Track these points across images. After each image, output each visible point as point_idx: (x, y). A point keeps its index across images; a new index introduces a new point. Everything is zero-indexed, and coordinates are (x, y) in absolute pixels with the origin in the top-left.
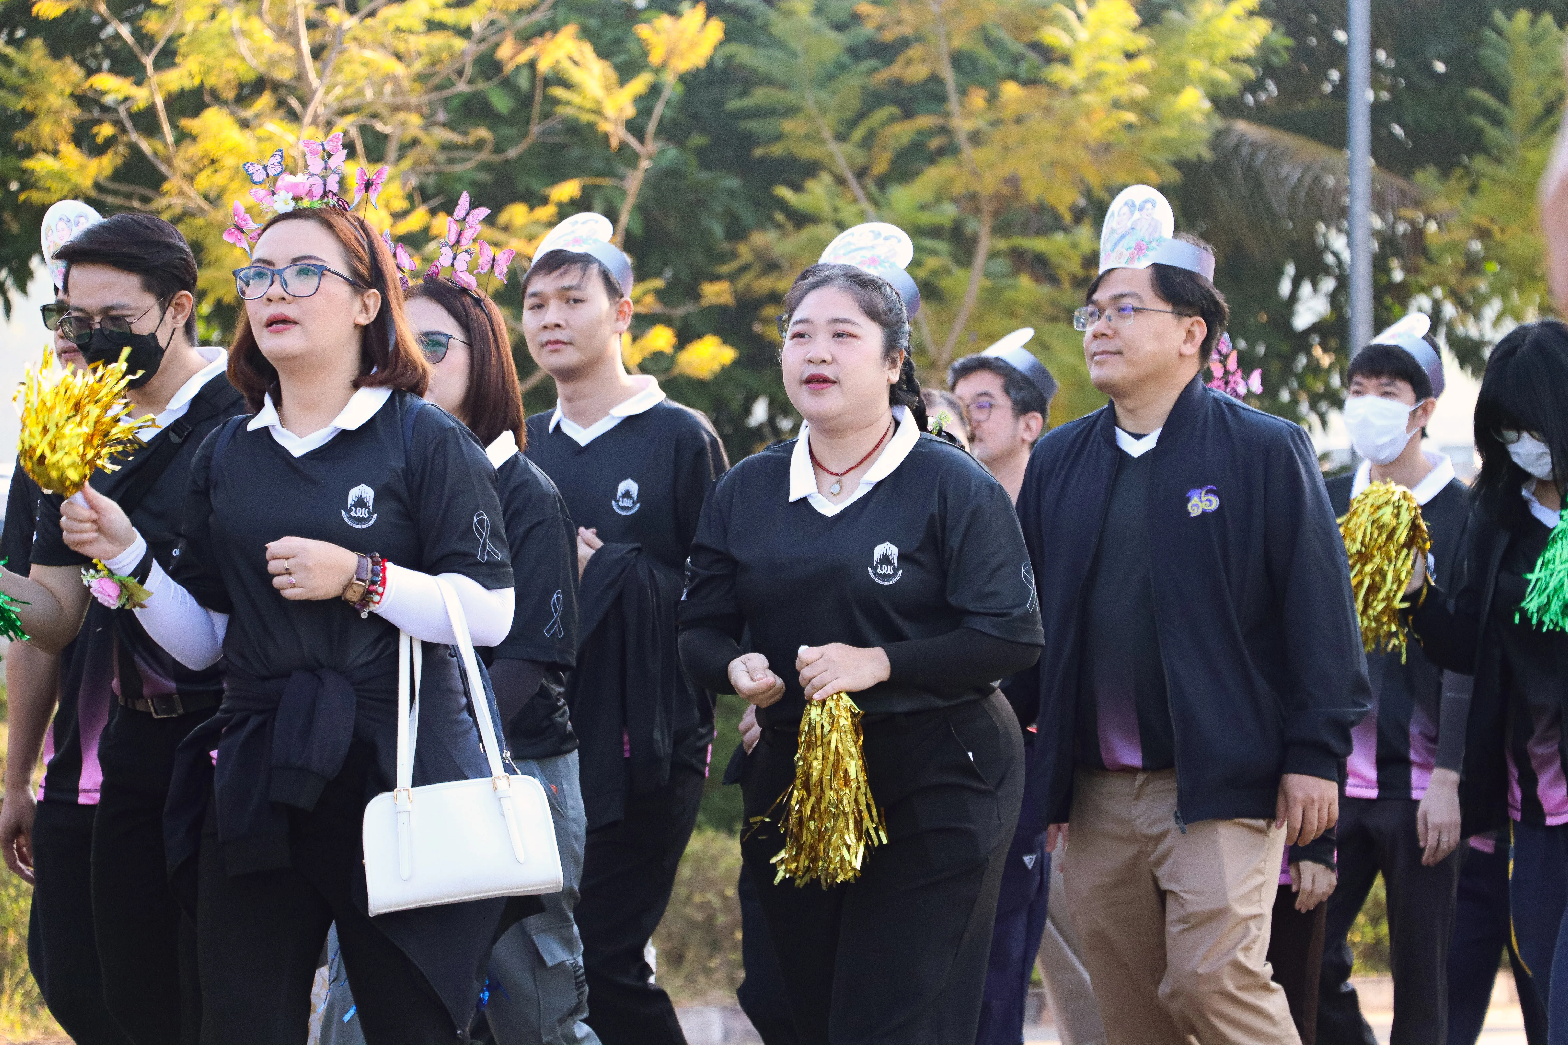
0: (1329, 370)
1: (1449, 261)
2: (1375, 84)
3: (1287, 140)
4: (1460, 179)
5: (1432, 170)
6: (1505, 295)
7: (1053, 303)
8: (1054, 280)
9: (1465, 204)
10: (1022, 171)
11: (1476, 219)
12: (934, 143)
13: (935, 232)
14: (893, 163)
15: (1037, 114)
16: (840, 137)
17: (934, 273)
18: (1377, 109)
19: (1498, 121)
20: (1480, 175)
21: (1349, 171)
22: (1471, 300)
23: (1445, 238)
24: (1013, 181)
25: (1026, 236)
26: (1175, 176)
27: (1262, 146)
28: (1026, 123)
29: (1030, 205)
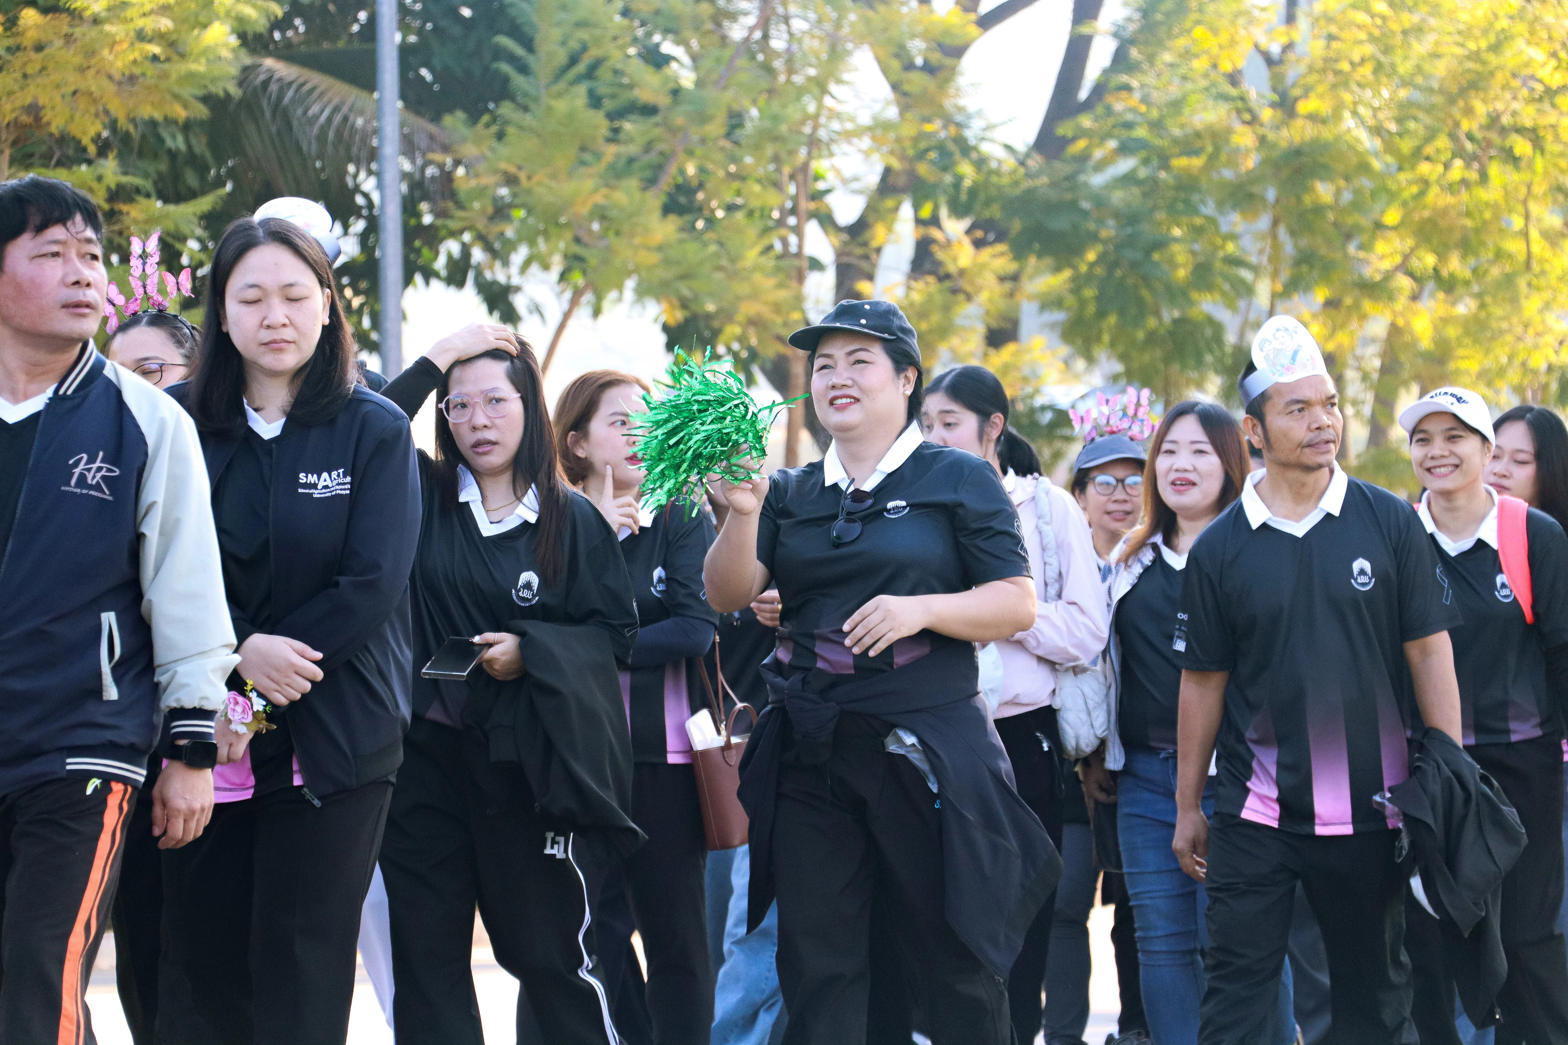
0: (360, 311)
1: (477, 205)
2: (403, 26)
3: (316, 79)
4: (487, 126)
5: (460, 115)
6: (532, 243)
9: (492, 150)
10: (43, 100)
11: (503, 166)
15: (59, 43)
18: (404, 50)
19: (524, 69)
20: (506, 123)
21: (378, 114)
22: (497, 246)
23: (473, 183)
24: (34, 109)
25: (46, 166)
26: (202, 111)
27: (290, 84)
28: (47, 51)
29: (51, 135)
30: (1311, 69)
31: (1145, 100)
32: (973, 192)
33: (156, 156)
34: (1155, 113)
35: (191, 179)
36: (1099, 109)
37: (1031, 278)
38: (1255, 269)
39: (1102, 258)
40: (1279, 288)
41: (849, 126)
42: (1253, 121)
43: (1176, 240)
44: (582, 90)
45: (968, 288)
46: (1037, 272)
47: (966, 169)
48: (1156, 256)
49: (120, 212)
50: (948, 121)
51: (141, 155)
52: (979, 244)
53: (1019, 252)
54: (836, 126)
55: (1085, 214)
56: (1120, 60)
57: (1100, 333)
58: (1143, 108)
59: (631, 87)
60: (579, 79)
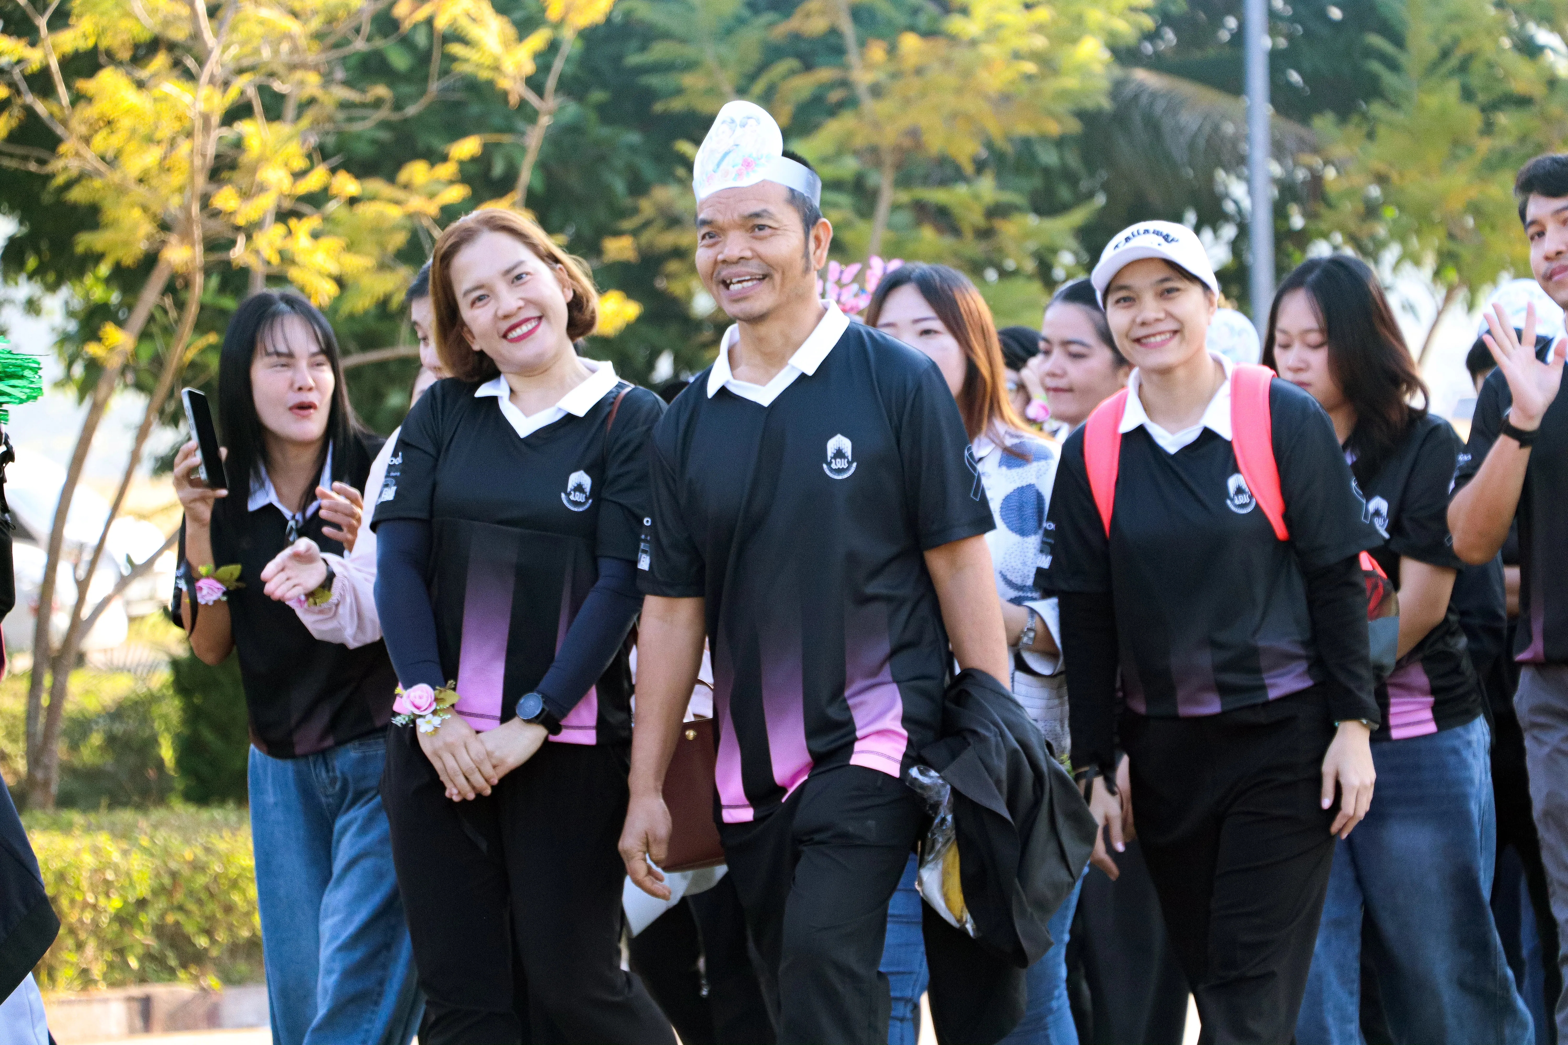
1: (1348, 206)
2: (1273, 32)
3: (1186, 88)
4: (1358, 125)
5: (1330, 116)
6: (1403, 239)
7: (956, 253)
8: (956, 231)
9: (1363, 149)
10: (923, 123)
11: (1374, 164)
12: (834, 96)
13: (839, 185)
14: (794, 117)
15: (936, 66)
18: (1274, 56)
19: (1393, 66)
20: (1376, 119)
21: (1247, 120)
22: (1371, 246)
23: (1344, 184)
24: (914, 133)
25: (927, 187)
26: (1074, 126)
27: (1161, 95)
28: (926, 75)
29: (930, 157)
33: (1030, 172)
44: (1454, 84)
49: (996, 229)
51: (1016, 171)
59: (1505, 78)
60: (1452, 73)
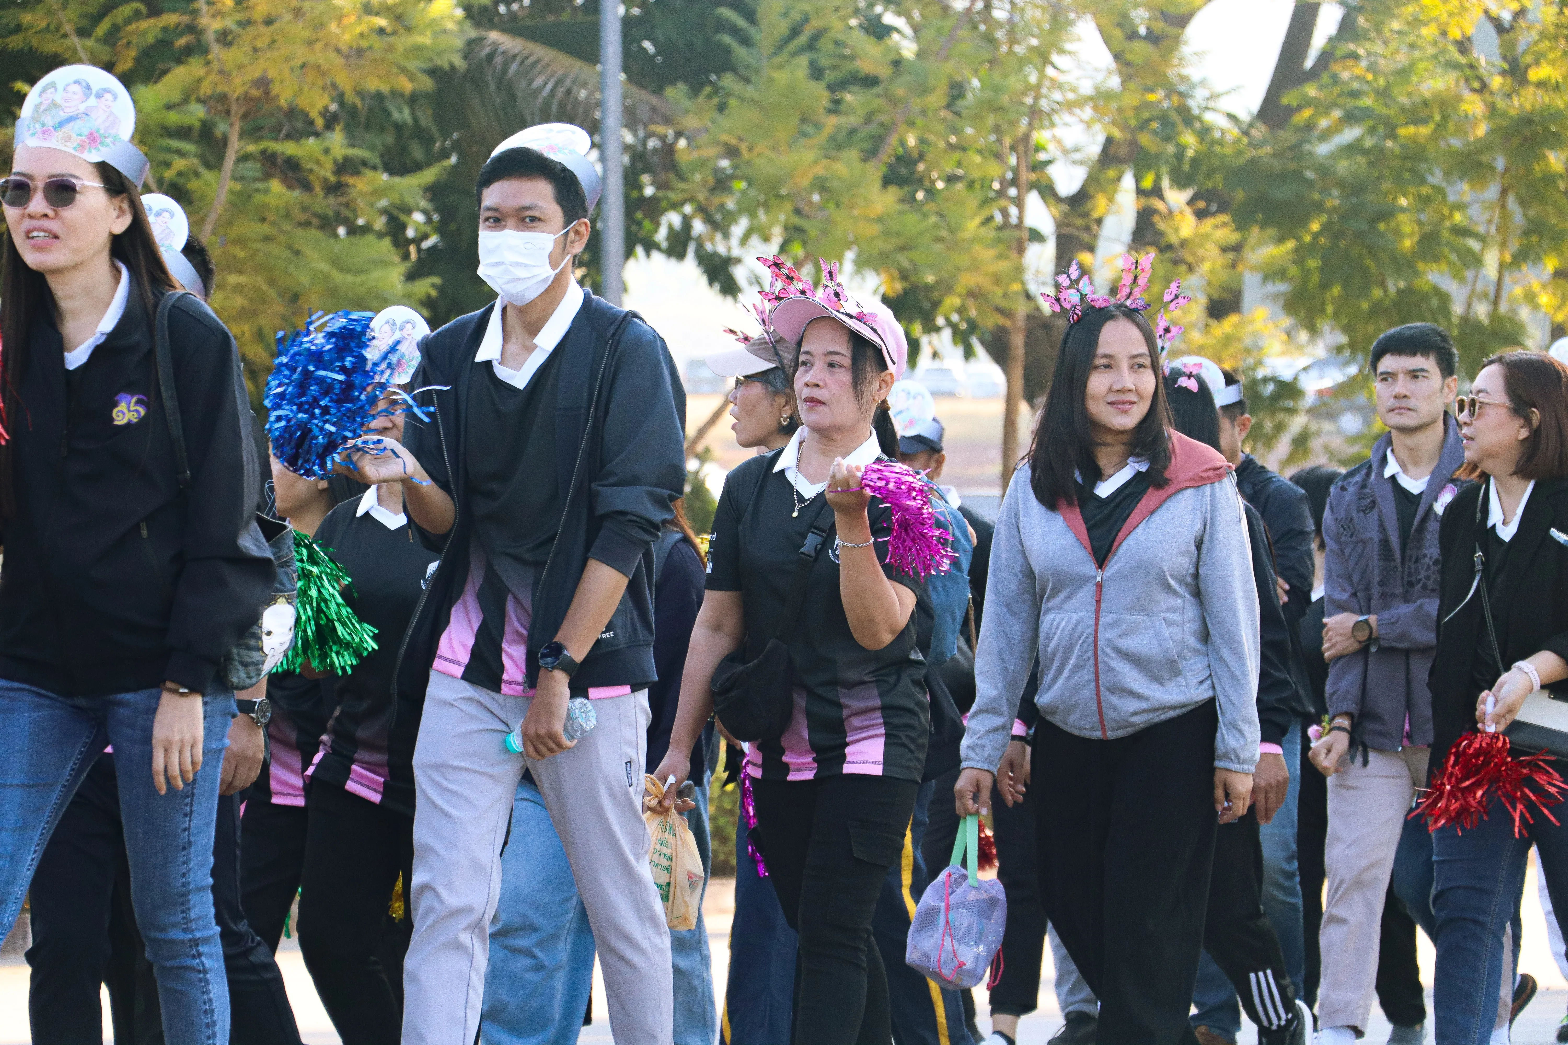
1: (698, 177)
3: (540, 51)
4: (709, 97)
5: (682, 86)
6: (752, 215)
7: (304, 209)
8: (306, 186)
9: (714, 121)
10: (272, 74)
11: (724, 137)
12: (181, 42)
13: (183, 132)
14: (137, 60)
15: (288, 17)
16: (83, 33)
17: (180, 174)
18: (628, 22)
19: (746, 41)
20: (729, 94)
21: (601, 86)
22: (718, 217)
23: (695, 155)
24: (263, 83)
25: (276, 139)
26: (427, 84)
27: (514, 57)
28: (277, 25)
29: (280, 108)
30: (1543, 36)
31: (1371, 68)
32: (1195, 162)
33: (382, 129)
34: (1382, 82)
35: (417, 152)
36: (1325, 78)
37: (1254, 248)
38: (1482, 239)
39: (1326, 228)
40: (1508, 258)
41: (1071, 96)
42: (1483, 88)
43: (1403, 210)
44: (803, 61)
45: (1190, 259)
46: (1261, 243)
47: (1189, 139)
48: (1382, 226)
49: (347, 185)
50: (1171, 90)
51: (368, 127)
52: (1201, 215)
53: (1242, 223)
54: (1057, 96)
55: (1309, 183)
56: (1347, 27)
57: (1323, 304)
58: (1370, 77)
59: (852, 58)
60: (801, 50)
